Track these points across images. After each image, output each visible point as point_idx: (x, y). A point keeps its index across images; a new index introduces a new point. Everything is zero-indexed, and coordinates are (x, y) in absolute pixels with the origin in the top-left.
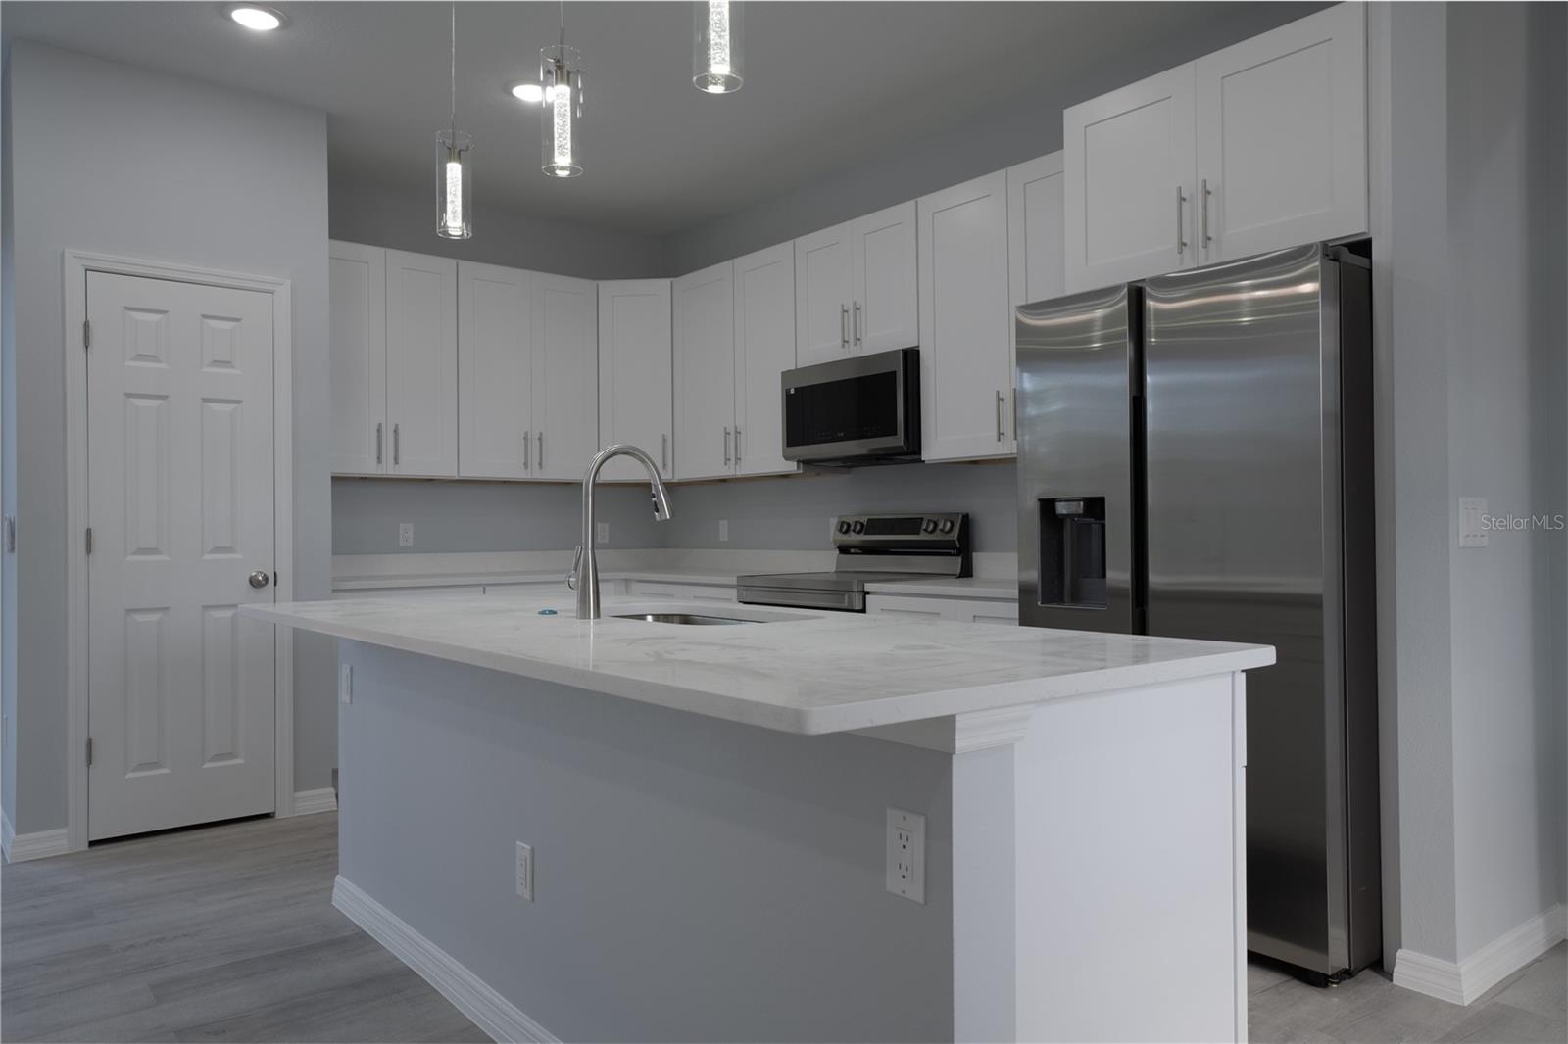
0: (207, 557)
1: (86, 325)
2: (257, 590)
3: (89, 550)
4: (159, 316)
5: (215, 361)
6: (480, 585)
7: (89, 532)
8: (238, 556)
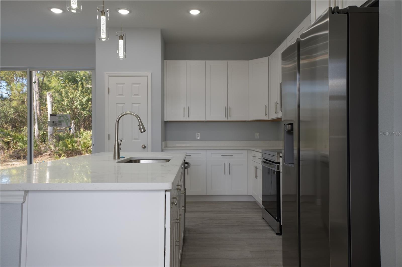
0: (133, 141)
1: (109, 89)
2: (144, 149)
3: (109, 139)
4: (123, 85)
5: (135, 94)
6: (205, 150)
7: (109, 135)
8: (140, 141)
